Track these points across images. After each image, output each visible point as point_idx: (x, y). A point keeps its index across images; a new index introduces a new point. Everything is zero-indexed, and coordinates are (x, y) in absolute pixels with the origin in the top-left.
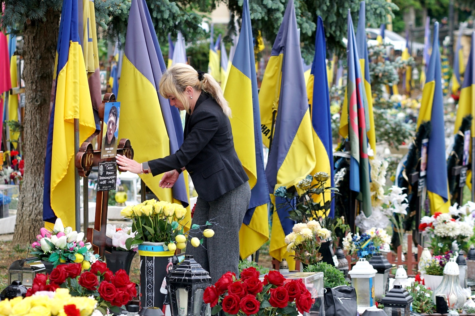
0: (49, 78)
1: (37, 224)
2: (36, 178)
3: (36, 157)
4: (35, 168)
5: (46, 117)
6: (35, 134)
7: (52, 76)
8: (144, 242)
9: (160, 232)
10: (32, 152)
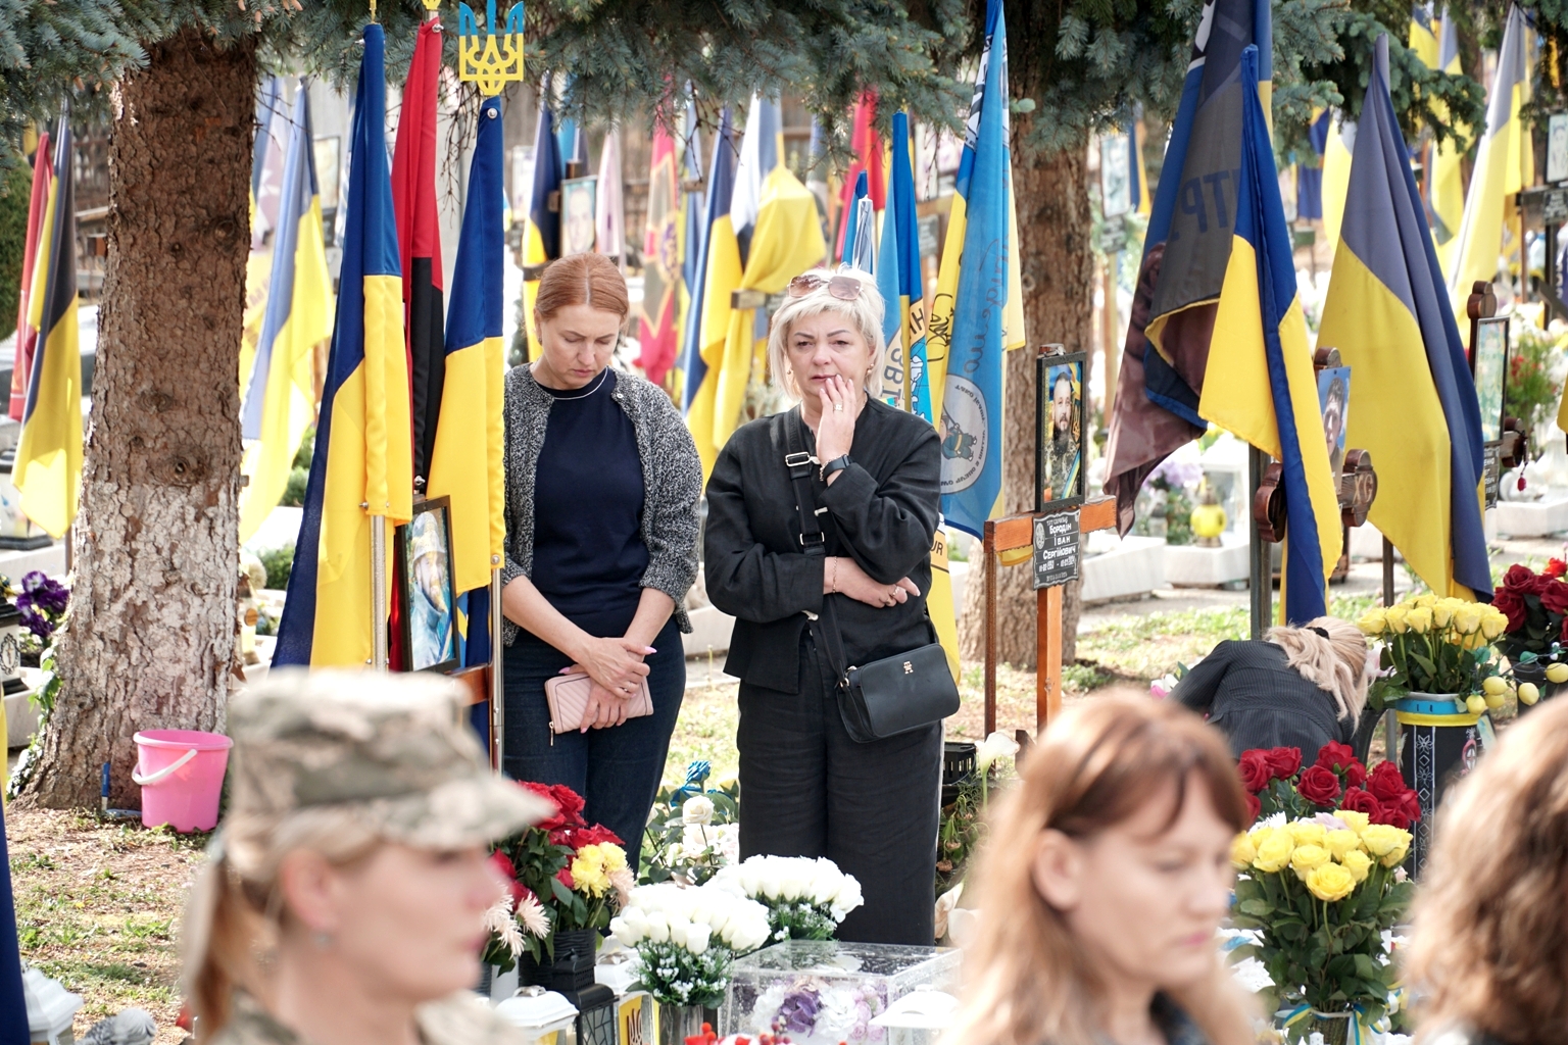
0: (1059, 219)
1: (1024, 611)
2: (1024, 489)
3: (1022, 433)
4: (1020, 461)
5: (1050, 325)
6: (1020, 370)
7: (1067, 215)
8: (1413, 693)
9: (1449, 670)
10: (1012, 419)
